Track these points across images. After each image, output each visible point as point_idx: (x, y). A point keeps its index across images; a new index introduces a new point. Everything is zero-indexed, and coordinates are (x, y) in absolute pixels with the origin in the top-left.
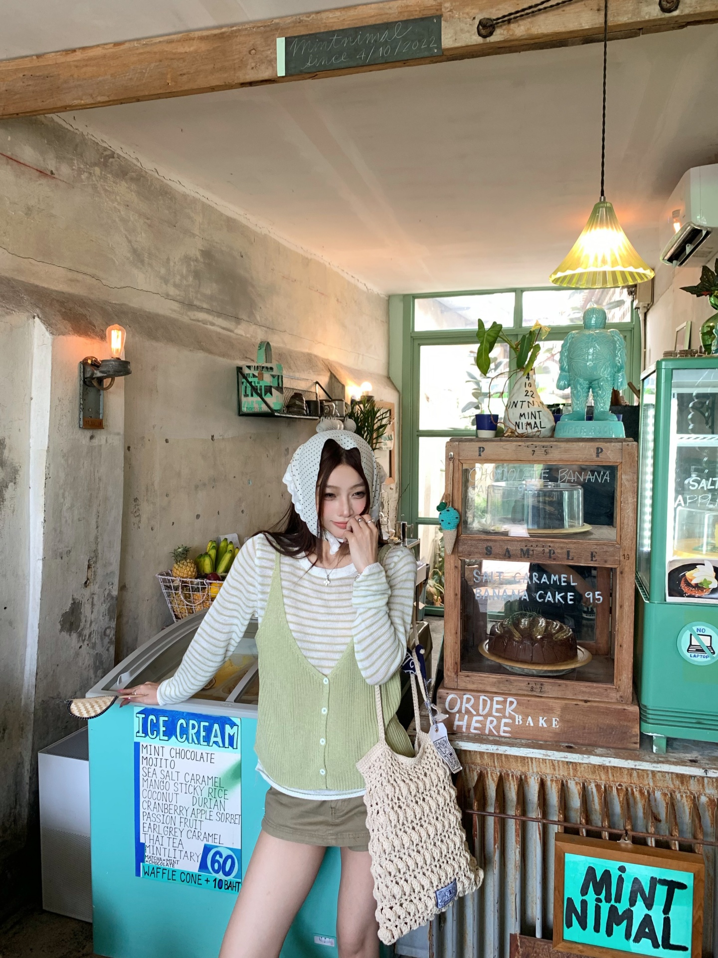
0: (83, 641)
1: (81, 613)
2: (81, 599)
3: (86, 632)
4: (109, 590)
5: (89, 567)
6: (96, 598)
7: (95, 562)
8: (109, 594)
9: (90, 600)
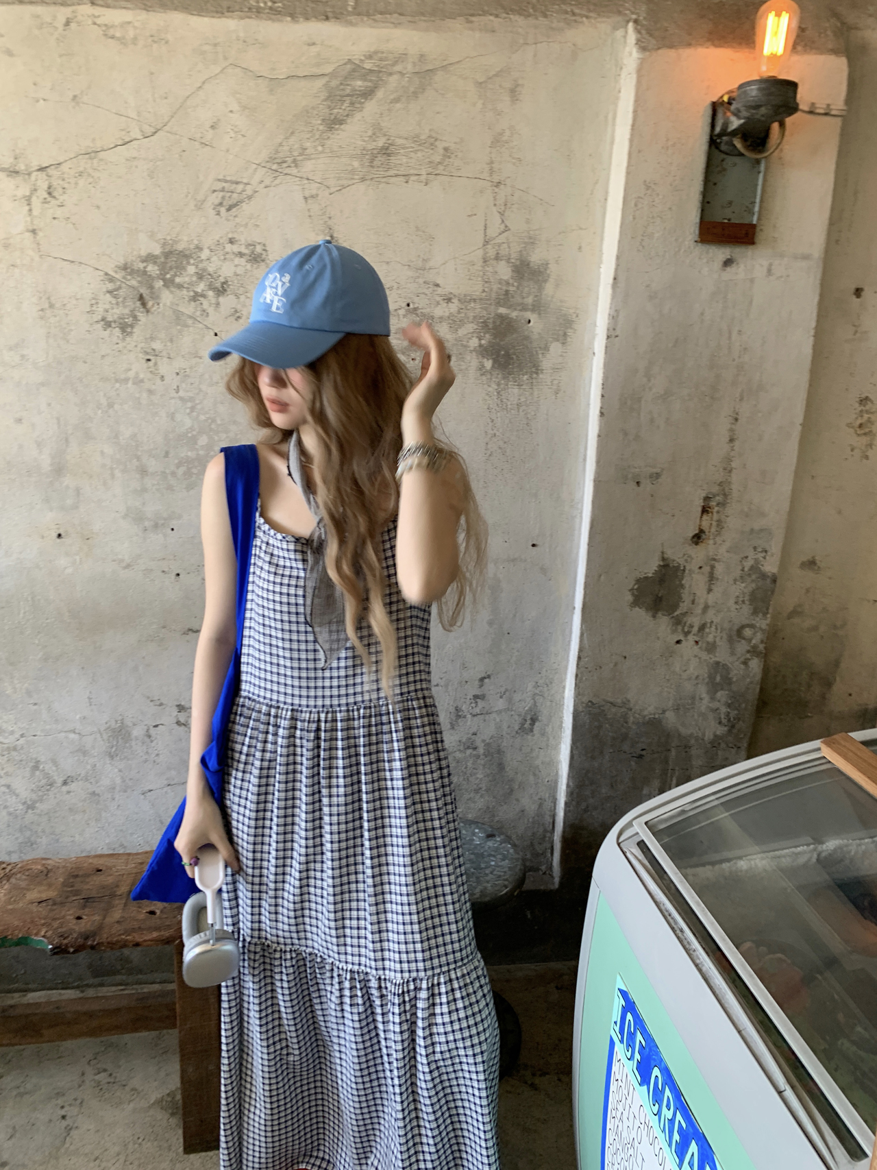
0: (686, 634)
1: (682, 586)
2: (682, 562)
3: (695, 621)
4: (756, 560)
5: (705, 510)
6: (720, 569)
7: (722, 504)
8: (755, 568)
9: (707, 569)
